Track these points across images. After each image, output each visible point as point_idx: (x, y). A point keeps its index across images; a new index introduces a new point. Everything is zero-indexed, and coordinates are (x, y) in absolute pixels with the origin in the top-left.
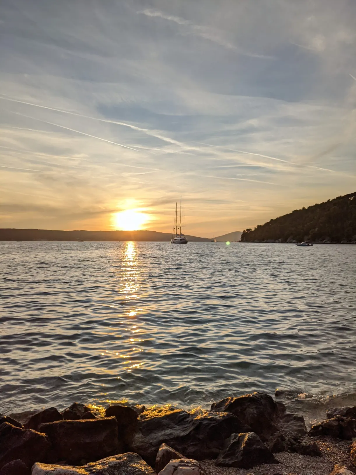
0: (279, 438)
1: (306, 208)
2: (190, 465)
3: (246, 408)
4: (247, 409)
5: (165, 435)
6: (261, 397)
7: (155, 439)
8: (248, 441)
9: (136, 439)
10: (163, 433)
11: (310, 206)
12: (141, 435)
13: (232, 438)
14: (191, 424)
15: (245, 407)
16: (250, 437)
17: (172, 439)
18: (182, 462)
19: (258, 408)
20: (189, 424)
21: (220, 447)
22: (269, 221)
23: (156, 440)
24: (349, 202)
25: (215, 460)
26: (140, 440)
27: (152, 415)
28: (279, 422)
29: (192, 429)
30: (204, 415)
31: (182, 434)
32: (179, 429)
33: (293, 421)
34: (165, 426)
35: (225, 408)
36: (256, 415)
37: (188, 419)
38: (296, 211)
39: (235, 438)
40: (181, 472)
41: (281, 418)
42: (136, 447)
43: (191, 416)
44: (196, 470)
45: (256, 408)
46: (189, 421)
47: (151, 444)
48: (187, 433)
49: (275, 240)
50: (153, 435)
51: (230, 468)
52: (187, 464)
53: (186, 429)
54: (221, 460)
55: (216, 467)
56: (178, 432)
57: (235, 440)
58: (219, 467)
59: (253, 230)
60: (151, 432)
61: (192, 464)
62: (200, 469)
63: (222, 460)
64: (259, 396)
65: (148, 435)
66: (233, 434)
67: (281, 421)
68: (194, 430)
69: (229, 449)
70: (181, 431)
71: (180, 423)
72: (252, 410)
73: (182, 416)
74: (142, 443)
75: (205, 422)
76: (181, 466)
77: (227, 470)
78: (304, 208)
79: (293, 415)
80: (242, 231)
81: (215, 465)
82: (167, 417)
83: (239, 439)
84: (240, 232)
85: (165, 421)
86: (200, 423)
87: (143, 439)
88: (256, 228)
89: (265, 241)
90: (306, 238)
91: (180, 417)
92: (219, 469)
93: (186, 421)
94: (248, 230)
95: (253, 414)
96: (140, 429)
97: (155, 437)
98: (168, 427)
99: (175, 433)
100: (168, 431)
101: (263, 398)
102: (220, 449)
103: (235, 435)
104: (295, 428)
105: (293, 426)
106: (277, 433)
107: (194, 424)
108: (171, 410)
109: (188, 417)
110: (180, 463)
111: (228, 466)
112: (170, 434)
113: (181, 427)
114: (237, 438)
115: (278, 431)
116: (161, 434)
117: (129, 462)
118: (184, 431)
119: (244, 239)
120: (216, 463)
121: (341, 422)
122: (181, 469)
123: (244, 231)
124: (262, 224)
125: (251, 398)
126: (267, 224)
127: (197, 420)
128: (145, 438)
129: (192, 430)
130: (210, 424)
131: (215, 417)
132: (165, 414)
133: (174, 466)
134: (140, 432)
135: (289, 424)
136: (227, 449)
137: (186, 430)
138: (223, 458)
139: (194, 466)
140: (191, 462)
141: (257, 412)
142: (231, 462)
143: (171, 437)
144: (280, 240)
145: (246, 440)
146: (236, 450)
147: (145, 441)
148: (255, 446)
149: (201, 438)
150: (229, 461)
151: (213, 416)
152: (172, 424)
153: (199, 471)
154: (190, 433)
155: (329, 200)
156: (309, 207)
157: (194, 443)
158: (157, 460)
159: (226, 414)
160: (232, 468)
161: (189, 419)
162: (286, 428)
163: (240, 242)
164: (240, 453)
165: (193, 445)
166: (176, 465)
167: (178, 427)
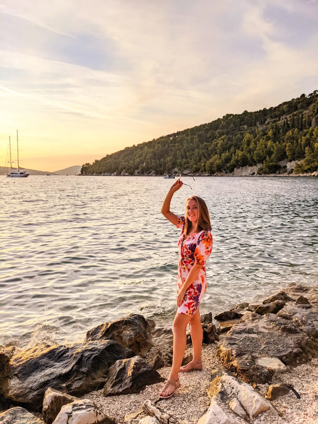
0: (158, 355)
1: (136, 145)
2: (84, 407)
3: (122, 332)
4: (124, 332)
5: (45, 375)
6: (135, 318)
7: (35, 382)
8: (135, 366)
9: (13, 387)
10: (43, 373)
11: (139, 143)
12: (17, 381)
13: (118, 366)
14: (72, 358)
15: (122, 330)
16: (136, 362)
17: (54, 379)
18: (74, 405)
19: (135, 330)
20: (70, 358)
21: (105, 376)
22: (105, 156)
23: (35, 384)
24: (169, 141)
25: (102, 390)
26: (17, 386)
27: (27, 357)
28: (152, 337)
29: (74, 363)
30: (85, 347)
31: (65, 371)
32: (60, 366)
33: (163, 335)
34: (44, 365)
35: (101, 335)
36: (133, 336)
37: (67, 354)
38: (128, 148)
39: (120, 365)
40: (77, 418)
41: (153, 334)
42: (14, 395)
43: (70, 350)
44: (91, 411)
45: (133, 330)
46: (69, 356)
47: (31, 388)
48: (69, 368)
49: (111, 173)
50: (31, 379)
51: (121, 396)
52: (81, 407)
53: (67, 364)
54: (109, 389)
55: (106, 398)
56: (60, 369)
57: (121, 367)
58: (109, 398)
59: (92, 164)
60: (29, 376)
61: (87, 406)
62: (95, 408)
63: (111, 390)
64: (133, 318)
65: (25, 379)
66: (118, 361)
67: (153, 336)
68: (76, 364)
69: (116, 377)
70: (63, 367)
71: (59, 360)
72: (128, 333)
73: (61, 351)
74: (20, 389)
75: (87, 354)
76: (75, 410)
77: (118, 399)
78: (134, 146)
79: (163, 328)
80: (82, 165)
81: (104, 396)
82: (44, 356)
83: (124, 366)
84: (80, 166)
85: (43, 360)
86: (82, 356)
87: (21, 385)
88: (94, 162)
89: (103, 174)
90: (136, 171)
91: (58, 353)
92: (110, 399)
93: (66, 356)
94: (87, 164)
95: (130, 336)
96: (16, 375)
97: (34, 380)
98: (47, 366)
99: (56, 371)
100: (48, 371)
101: (137, 319)
102: (105, 378)
103: (119, 362)
104: (167, 340)
105: (164, 340)
106: (153, 349)
107: (75, 358)
108: (47, 347)
109: (68, 352)
110: (73, 407)
111: (118, 394)
112: (52, 373)
113: (62, 363)
114: (123, 364)
115: (153, 346)
116: (41, 376)
117: (13, 421)
118: (66, 367)
119: (84, 173)
120: (104, 393)
121: (205, 329)
122: (76, 415)
123: (84, 165)
124: (99, 159)
125: (126, 321)
126: (104, 159)
127: (78, 353)
128: (23, 383)
129: (75, 365)
130: (93, 354)
131: (96, 346)
132: (42, 353)
133: (68, 413)
134: (16, 377)
135: (161, 337)
136: (115, 377)
137: (67, 366)
138: (112, 387)
139: (88, 407)
140: (85, 403)
141: (134, 333)
142: (121, 390)
143: (53, 376)
144: (115, 173)
145: (133, 365)
146: (123, 376)
147: (24, 387)
148: (142, 369)
149: (85, 371)
150: (118, 389)
151: (94, 346)
152: (51, 362)
153: (95, 411)
154: (72, 368)
155: (154, 140)
156: (138, 145)
157: (78, 378)
158: (45, 409)
159: (106, 342)
160: (123, 395)
161: (69, 353)
162: (159, 342)
163: (80, 175)
164: (129, 379)
165: (77, 379)
166: (70, 411)
167: (58, 364)
